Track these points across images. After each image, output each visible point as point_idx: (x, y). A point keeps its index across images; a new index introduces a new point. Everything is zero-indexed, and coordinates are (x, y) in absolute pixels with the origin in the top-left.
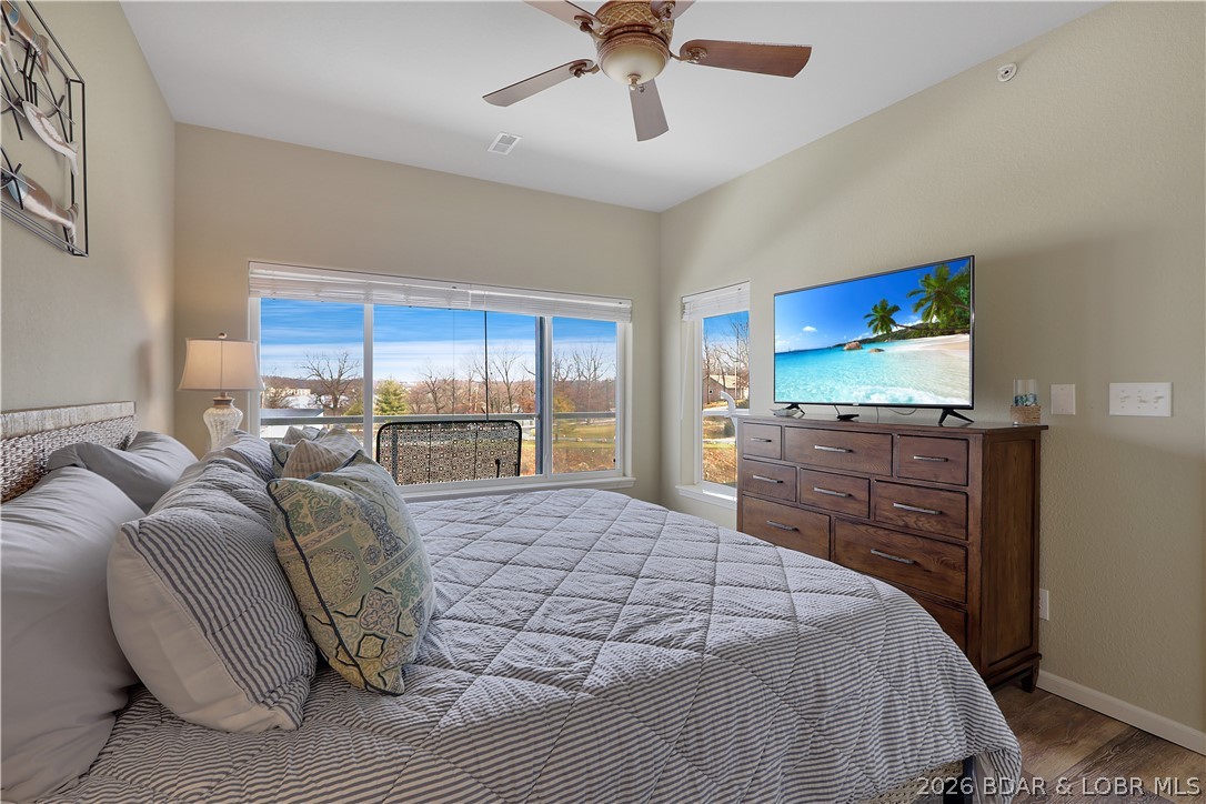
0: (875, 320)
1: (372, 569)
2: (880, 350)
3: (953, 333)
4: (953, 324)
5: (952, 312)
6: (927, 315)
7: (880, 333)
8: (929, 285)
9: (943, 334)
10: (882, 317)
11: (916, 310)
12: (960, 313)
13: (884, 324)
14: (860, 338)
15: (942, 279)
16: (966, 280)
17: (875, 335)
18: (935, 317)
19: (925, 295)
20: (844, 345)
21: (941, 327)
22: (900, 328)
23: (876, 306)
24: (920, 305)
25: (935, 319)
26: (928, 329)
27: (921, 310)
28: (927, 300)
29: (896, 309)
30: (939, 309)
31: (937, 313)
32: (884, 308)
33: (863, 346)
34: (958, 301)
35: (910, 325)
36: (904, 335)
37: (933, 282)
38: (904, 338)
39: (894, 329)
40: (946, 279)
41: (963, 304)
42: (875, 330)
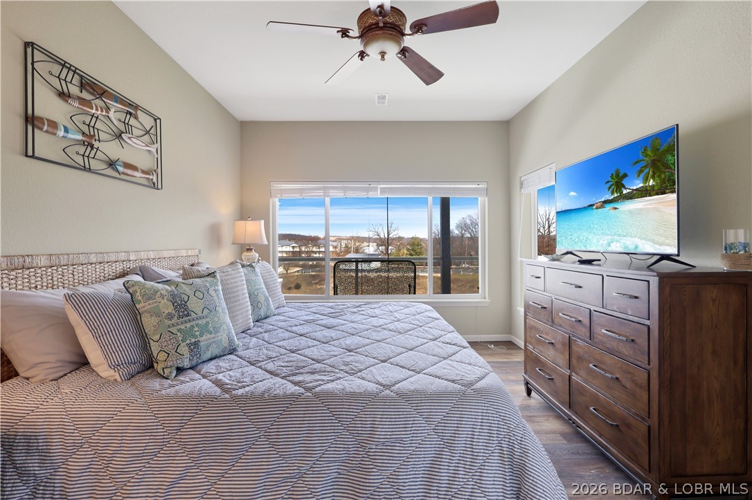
0: (612, 185)
1: (168, 322)
2: (616, 208)
3: (664, 193)
4: (664, 185)
5: (663, 176)
6: (646, 180)
7: (616, 195)
8: (647, 155)
9: (657, 194)
10: (616, 182)
11: (639, 176)
12: (669, 176)
13: (618, 189)
14: (603, 200)
15: (655, 150)
16: (672, 149)
17: (612, 197)
18: (652, 181)
19: (643, 164)
20: (594, 205)
21: (656, 188)
22: (628, 191)
23: (612, 175)
24: (641, 172)
25: (651, 182)
26: (647, 190)
27: (642, 175)
28: (646, 167)
29: (625, 176)
30: (654, 174)
31: (653, 177)
32: (617, 175)
33: (605, 205)
34: (667, 167)
35: (635, 188)
36: (630, 197)
37: (649, 153)
38: (631, 198)
39: (625, 192)
40: (658, 149)
41: (671, 168)
42: (613, 193)
